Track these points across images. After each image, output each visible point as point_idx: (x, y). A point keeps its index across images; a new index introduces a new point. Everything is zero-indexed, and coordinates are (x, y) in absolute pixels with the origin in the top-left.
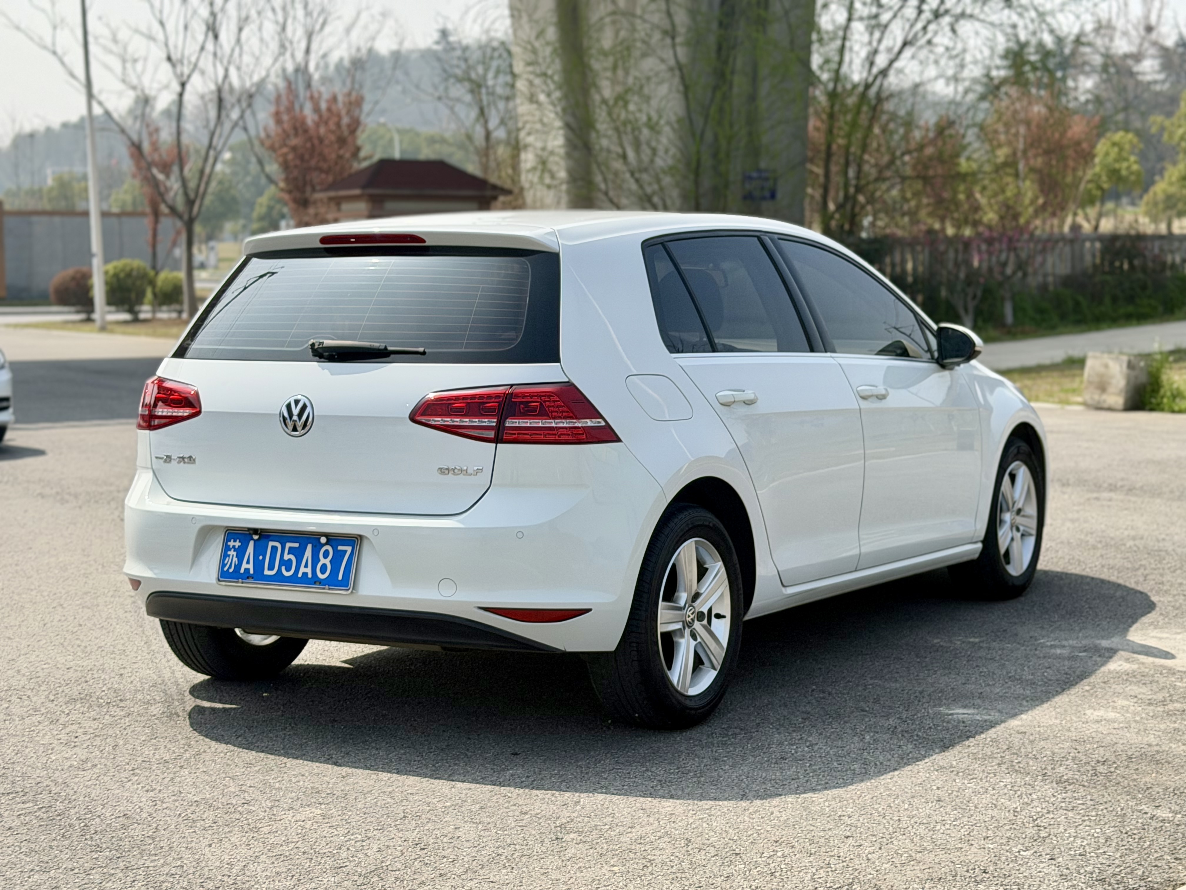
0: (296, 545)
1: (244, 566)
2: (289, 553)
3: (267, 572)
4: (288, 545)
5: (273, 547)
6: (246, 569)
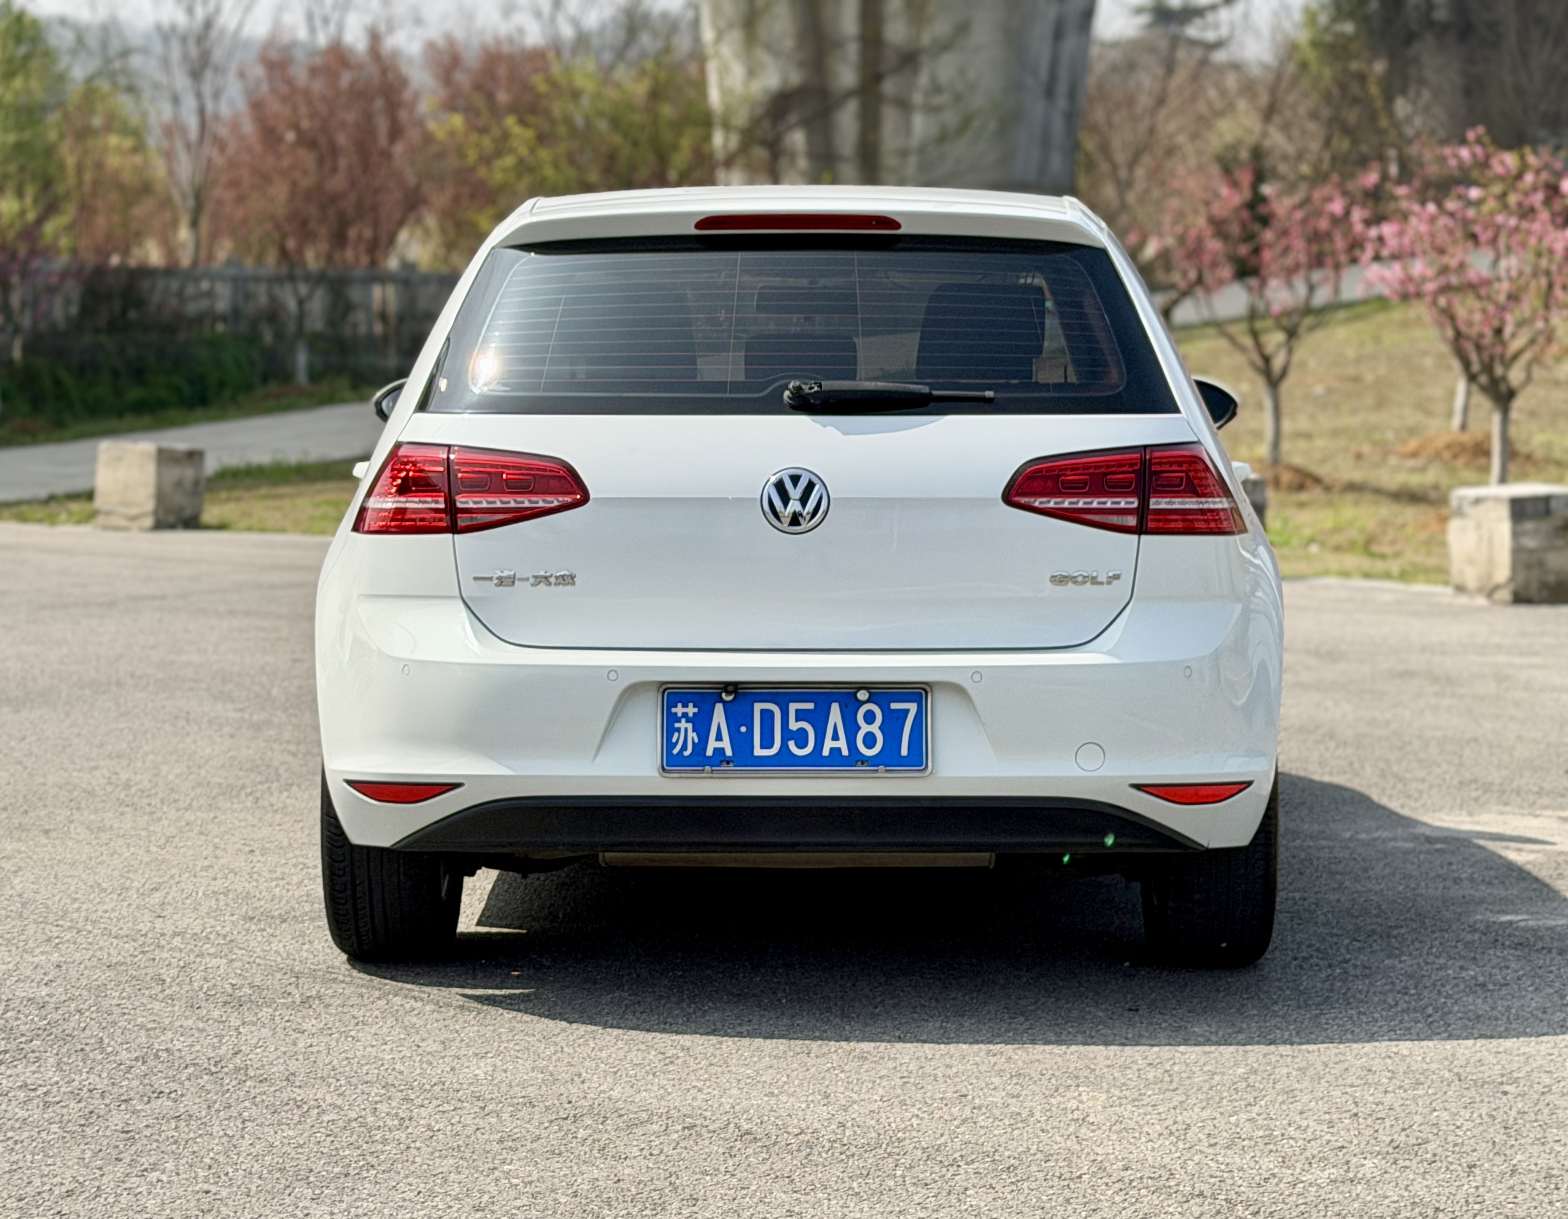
0: (810, 706)
1: (712, 744)
2: (797, 720)
3: (758, 751)
4: (793, 707)
5: (763, 712)
6: (715, 750)
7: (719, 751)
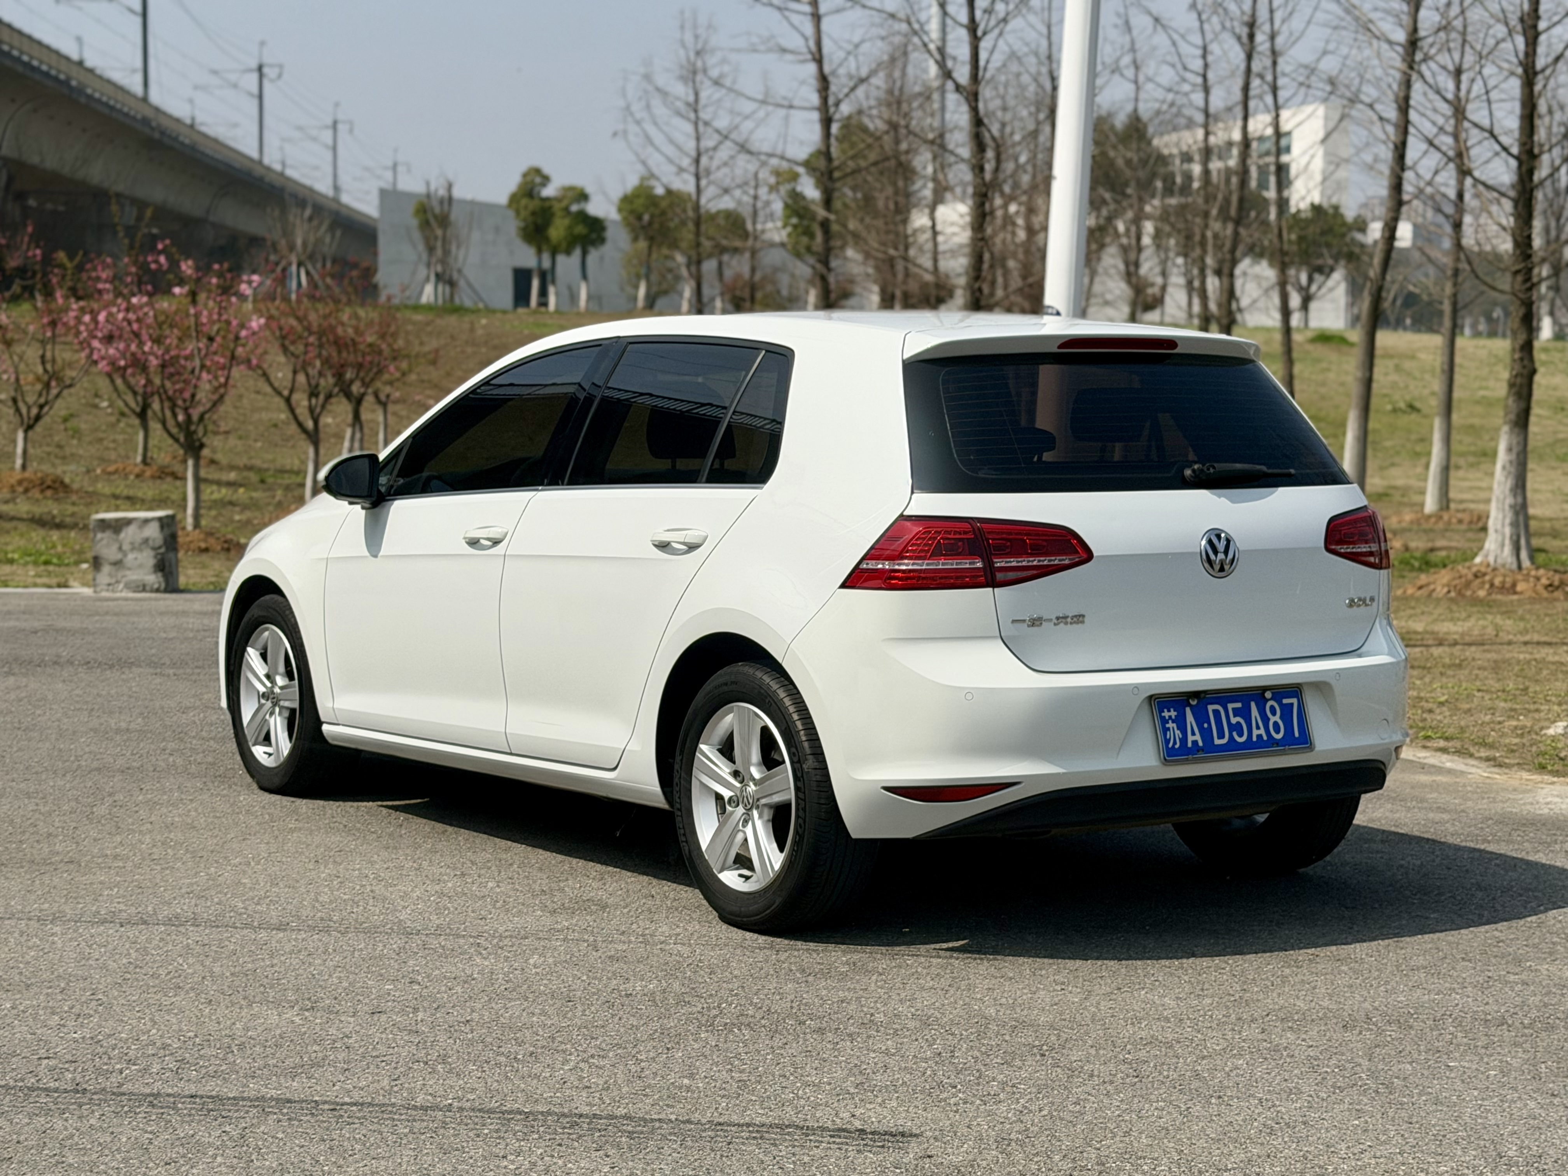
0: (1240, 706)
1: (1190, 738)
2: (1234, 716)
4: (1230, 706)
6: (1193, 742)
7: (1195, 743)
